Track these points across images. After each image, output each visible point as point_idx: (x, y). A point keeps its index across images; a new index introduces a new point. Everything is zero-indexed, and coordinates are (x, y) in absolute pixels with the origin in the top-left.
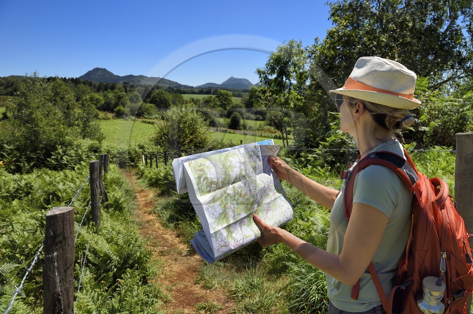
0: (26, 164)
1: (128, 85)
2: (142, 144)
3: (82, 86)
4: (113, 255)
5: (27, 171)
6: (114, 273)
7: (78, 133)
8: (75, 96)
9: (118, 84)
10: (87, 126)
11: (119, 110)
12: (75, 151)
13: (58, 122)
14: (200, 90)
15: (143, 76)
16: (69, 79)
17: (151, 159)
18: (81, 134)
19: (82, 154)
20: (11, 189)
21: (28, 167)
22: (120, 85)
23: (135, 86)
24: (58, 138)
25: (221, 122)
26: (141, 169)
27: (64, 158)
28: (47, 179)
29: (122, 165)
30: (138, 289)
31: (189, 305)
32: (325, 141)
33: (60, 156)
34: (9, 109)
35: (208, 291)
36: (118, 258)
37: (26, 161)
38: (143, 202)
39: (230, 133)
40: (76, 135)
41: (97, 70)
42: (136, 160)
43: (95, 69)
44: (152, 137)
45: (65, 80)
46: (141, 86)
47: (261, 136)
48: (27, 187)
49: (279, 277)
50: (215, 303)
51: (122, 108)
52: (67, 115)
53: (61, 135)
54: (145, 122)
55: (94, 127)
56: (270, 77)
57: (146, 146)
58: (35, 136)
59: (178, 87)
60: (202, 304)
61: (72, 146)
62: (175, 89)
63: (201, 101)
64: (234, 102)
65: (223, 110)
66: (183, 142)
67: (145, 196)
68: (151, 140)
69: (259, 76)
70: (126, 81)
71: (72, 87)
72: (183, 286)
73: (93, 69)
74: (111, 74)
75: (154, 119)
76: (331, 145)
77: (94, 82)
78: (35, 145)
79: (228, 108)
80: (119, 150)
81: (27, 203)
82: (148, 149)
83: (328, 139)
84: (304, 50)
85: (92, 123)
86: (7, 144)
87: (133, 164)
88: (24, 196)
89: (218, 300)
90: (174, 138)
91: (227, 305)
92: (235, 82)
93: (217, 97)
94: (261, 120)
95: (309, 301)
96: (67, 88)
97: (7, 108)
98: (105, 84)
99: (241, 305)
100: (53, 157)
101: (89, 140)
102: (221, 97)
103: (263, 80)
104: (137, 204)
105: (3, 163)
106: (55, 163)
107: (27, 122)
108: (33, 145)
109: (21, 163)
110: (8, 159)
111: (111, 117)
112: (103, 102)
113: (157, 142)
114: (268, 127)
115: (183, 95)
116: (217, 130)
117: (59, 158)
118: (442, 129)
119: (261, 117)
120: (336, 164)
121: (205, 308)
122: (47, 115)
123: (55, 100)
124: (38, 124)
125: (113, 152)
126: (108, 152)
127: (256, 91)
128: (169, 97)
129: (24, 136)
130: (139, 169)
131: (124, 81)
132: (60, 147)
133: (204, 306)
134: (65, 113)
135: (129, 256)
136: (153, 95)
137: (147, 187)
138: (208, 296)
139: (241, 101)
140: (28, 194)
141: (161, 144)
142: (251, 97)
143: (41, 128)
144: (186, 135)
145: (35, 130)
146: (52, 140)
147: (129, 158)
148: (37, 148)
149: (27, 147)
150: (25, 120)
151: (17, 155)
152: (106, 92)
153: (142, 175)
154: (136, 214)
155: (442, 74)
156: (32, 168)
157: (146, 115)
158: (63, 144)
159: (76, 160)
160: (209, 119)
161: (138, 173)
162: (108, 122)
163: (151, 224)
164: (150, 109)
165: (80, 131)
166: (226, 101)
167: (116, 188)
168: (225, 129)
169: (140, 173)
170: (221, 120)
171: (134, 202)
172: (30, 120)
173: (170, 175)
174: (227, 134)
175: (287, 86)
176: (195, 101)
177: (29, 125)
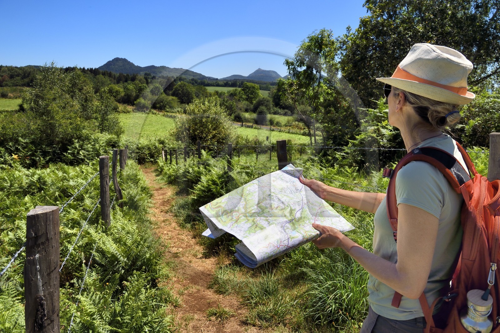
0: (42, 159)
1: (149, 77)
2: (162, 139)
3: (101, 77)
4: (120, 256)
5: (43, 166)
6: (121, 274)
7: (95, 126)
8: (93, 88)
9: (139, 75)
10: (105, 120)
11: (140, 103)
12: (93, 145)
13: (75, 115)
14: (225, 82)
15: (165, 67)
16: (88, 69)
17: (171, 155)
18: (99, 128)
19: (99, 149)
20: (24, 184)
21: (44, 162)
22: (141, 76)
23: (157, 77)
24: (74, 131)
25: (246, 117)
26: (161, 166)
27: (81, 153)
28: (60, 174)
29: (141, 161)
30: (146, 293)
31: (200, 310)
32: (355, 139)
33: (76, 150)
34: (25, 101)
35: (221, 296)
36: (125, 259)
37: (41, 155)
38: (161, 201)
39: (255, 128)
40: (94, 129)
41: (117, 60)
42: (155, 156)
43: (115, 59)
44: (173, 132)
45: (83, 70)
46: (163, 77)
47: (289, 132)
48: (40, 182)
49: (296, 284)
50: (227, 309)
51: (143, 101)
52: (84, 108)
53: (78, 128)
54: (167, 116)
55: (112, 121)
56: (299, 69)
57: (167, 141)
58: (51, 129)
59: (202, 79)
60: (213, 309)
61: (89, 140)
62: (199, 81)
63: (226, 94)
64: (261, 95)
65: (249, 103)
66: (205, 138)
67: (163, 194)
68: (171, 135)
69: (287, 67)
70: (147, 72)
71: (90, 78)
72: (195, 290)
74: (131, 65)
75: (176, 113)
76: (361, 143)
77: (113, 73)
78: (51, 138)
79: (254, 102)
80: (138, 145)
81: (40, 199)
82: (169, 144)
83: (357, 137)
84: (335, 41)
85: (111, 116)
86: (22, 137)
87: (152, 160)
88: (37, 192)
89: (231, 306)
90: (196, 133)
91: (239, 311)
92: (262, 74)
93: (243, 90)
94: (289, 115)
95: (326, 311)
96: (85, 79)
97: (24, 99)
98: (126, 75)
99: (255, 312)
100: (69, 151)
101: (107, 134)
102: (247, 90)
103: (291, 72)
104: (154, 202)
105: (18, 157)
106: (72, 158)
107: (43, 114)
108: (49, 138)
109: (36, 157)
110: (24, 153)
111: (132, 110)
112: (123, 94)
113: (178, 138)
114: (297, 123)
115: (207, 88)
116: (242, 126)
117: (76, 153)
118: (483, 128)
119: (289, 112)
120: (365, 164)
121: (216, 314)
122: (64, 108)
123: (72, 92)
124: (54, 116)
125: (132, 147)
126: (127, 147)
127: (283, 84)
128: (193, 89)
129: (40, 129)
130: (159, 166)
131: (145, 72)
132: (77, 141)
133: (215, 312)
134: (83, 105)
135: (137, 258)
136: (175, 87)
137: (165, 185)
138: (221, 301)
139: (268, 95)
140: (40, 189)
141: (183, 139)
142: (279, 90)
143: (56, 120)
144: (209, 130)
145: (51, 123)
146: (68, 134)
147: (149, 154)
148: (53, 142)
149: (43, 141)
150: (40, 112)
151: (32, 149)
152: (126, 84)
153: (161, 172)
154: (152, 213)
155: (486, 68)
156: (48, 162)
157: (168, 108)
158: (79, 138)
159: (93, 155)
160: (234, 113)
161: (157, 170)
162: (128, 115)
163: (167, 223)
164: (172, 102)
165: (98, 124)
166: (252, 94)
167: (132, 185)
168: (250, 124)
169: (160, 170)
170: (247, 115)
171: (150, 200)
172: (45, 113)
173: (188, 172)
174: (253, 130)
175: (317, 79)
176: (219, 95)
177: (44, 117)
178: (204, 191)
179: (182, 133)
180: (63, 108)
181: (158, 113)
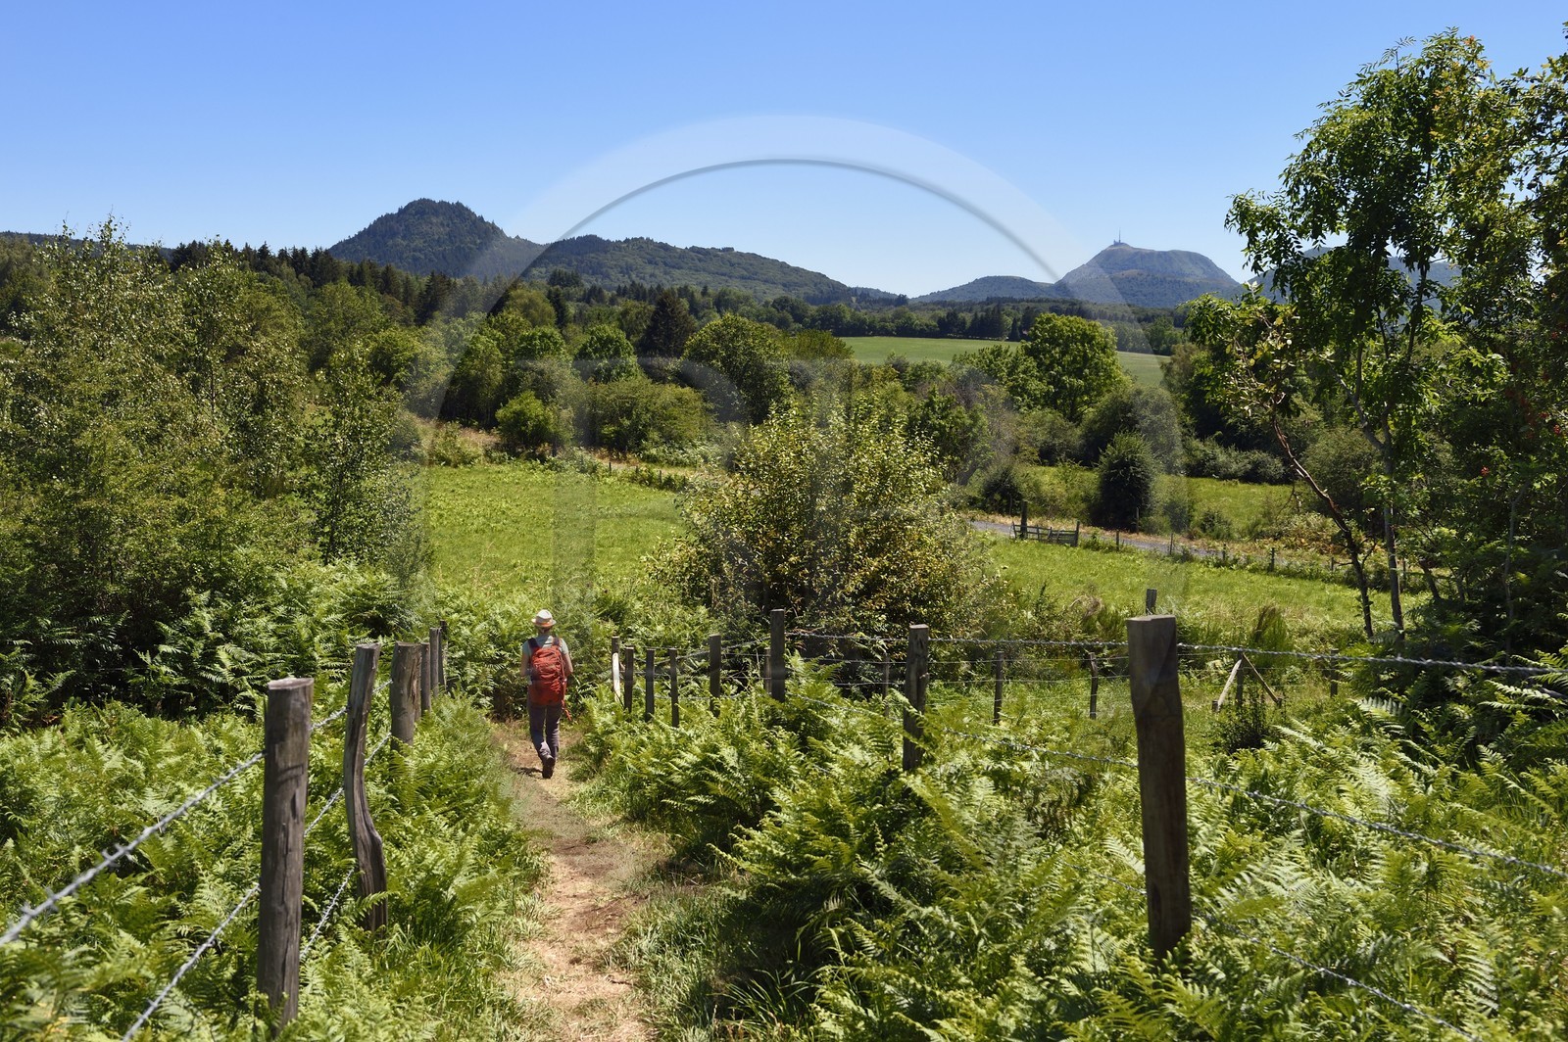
0: (31, 682)
1: (572, 290)
2: (617, 594)
3: (342, 292)
5: (31, 715)
7: (298, 529)
10: (349, 498)
11: (520, 418)
12: (279, 620)
13: (203, 474)
14: (943, 314)
17: (651, 674)
18: (315, 532)
19: (310, 639)
21: (38, 698)
22: (533, 288)
23: (607, 294)
24: (196, 552)
25: (1045, 488)
26: (600, 728)
27: (223, 655)
28: (113, 759)
29: (506, 702)
33: (200, 644)
37: (29, 663)
38: (579, 905)
39: (1093, 546)
40: (289, 542)
41: (421, 209)
44: (671, 563)
45: (259, 260)
46: (639, 293)
47: (1270, 569)
51: (534, 407)
52: (250, 439)
53: (213, 538)
54: (649, 481)
55: (381, 502)
56: (1308, 247)
57: (638, 605)
58: (86, 539)
59: (828, 300)
61: (263, 593)
62: (813, 309)
63: (946, 376)
64: (1127, 378)
65: (1061, 421)
66: (826, 592)
68: (661, 577)
70: (562, 268)
71: (294, 297)
73: (404, 205)
75: (694, 465)
77: (401, 273)
78: (83, 582)
79: (1089, 413)
80: (496, 625)
82: (647, 623)
85: (375, 482)
90: (784, 569)
92: (1133, 272)
93: (1030, 352)
94: (1273, 481)
100: (164, 648)
101: (351, 566)
102: (1056, 352)
103: (1267, 261)
104: (547, 909)
106: (176, 682)
107: (53, 467)
108: (74, 583)
111: (481, 451)
112: (442, 375)
113: (696, 590)
114: (1314, 518)
115: (849, 342)
117: (196, 654)
119: (1276, 465)
122: (155, 439)
123: (201, 365)
124: (105, 479)
125: (466, 631)
126: (443, 631)
127: (1221, 324)
128: (781, 356)
129: (33, 537)
130: (591, 728)
131: (552, 268)
132: (204, 597)
134: (243, 427)
136: (693, 339)
137: (615, 823)
139: (1160, 375)
141: (716, 596)
143: (115, 499)
144: (847, 552)
145: (88, 511)
146: (167, 563)
148: (91, 602)
149: (43, 594)
152: (459, 324)
153: (599, 759)
154: (529, 964)
156: (56, 700)
157: (656, 444)
158: (218, 584)
160: (984, 468)
161: (583, 749)
162: (462, 476)
163: (597, 1019)
164: (675, 412)
165: (314, 519)
166: (1079, 374)
167: (441, 823)
168: (1067, 526)
169: (592, 749)
170: (1049, 479)
171: (528, 900)
172: (62, 461)
173: (720, 767)
174: (1077, 554)
175: (1404, 295)
176: (912, 378)
177: (58, 485)
178: (782, 864)
179: (717, 570)
180: (150, 440)
181: (605, 463)
